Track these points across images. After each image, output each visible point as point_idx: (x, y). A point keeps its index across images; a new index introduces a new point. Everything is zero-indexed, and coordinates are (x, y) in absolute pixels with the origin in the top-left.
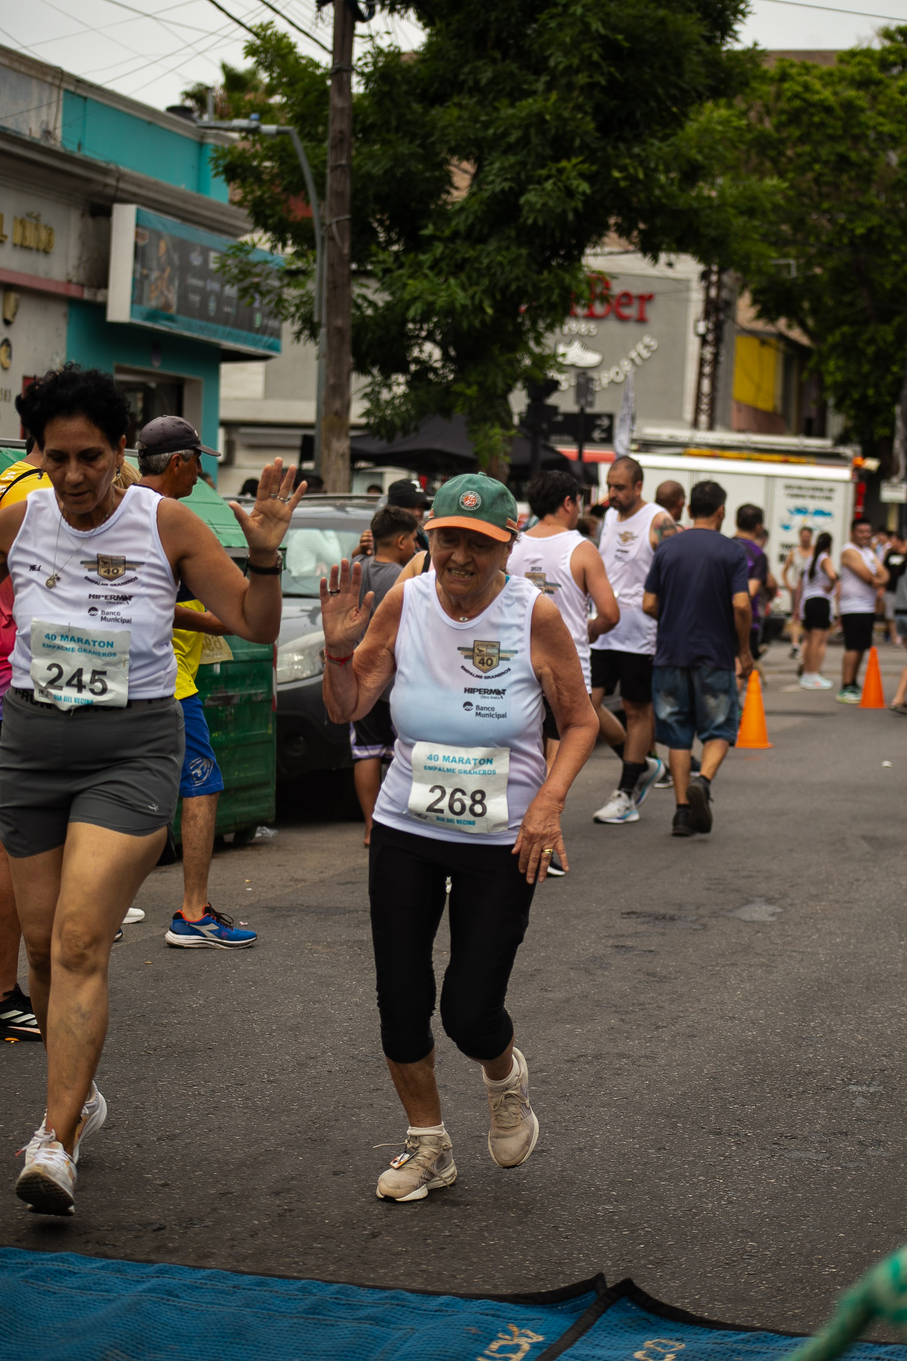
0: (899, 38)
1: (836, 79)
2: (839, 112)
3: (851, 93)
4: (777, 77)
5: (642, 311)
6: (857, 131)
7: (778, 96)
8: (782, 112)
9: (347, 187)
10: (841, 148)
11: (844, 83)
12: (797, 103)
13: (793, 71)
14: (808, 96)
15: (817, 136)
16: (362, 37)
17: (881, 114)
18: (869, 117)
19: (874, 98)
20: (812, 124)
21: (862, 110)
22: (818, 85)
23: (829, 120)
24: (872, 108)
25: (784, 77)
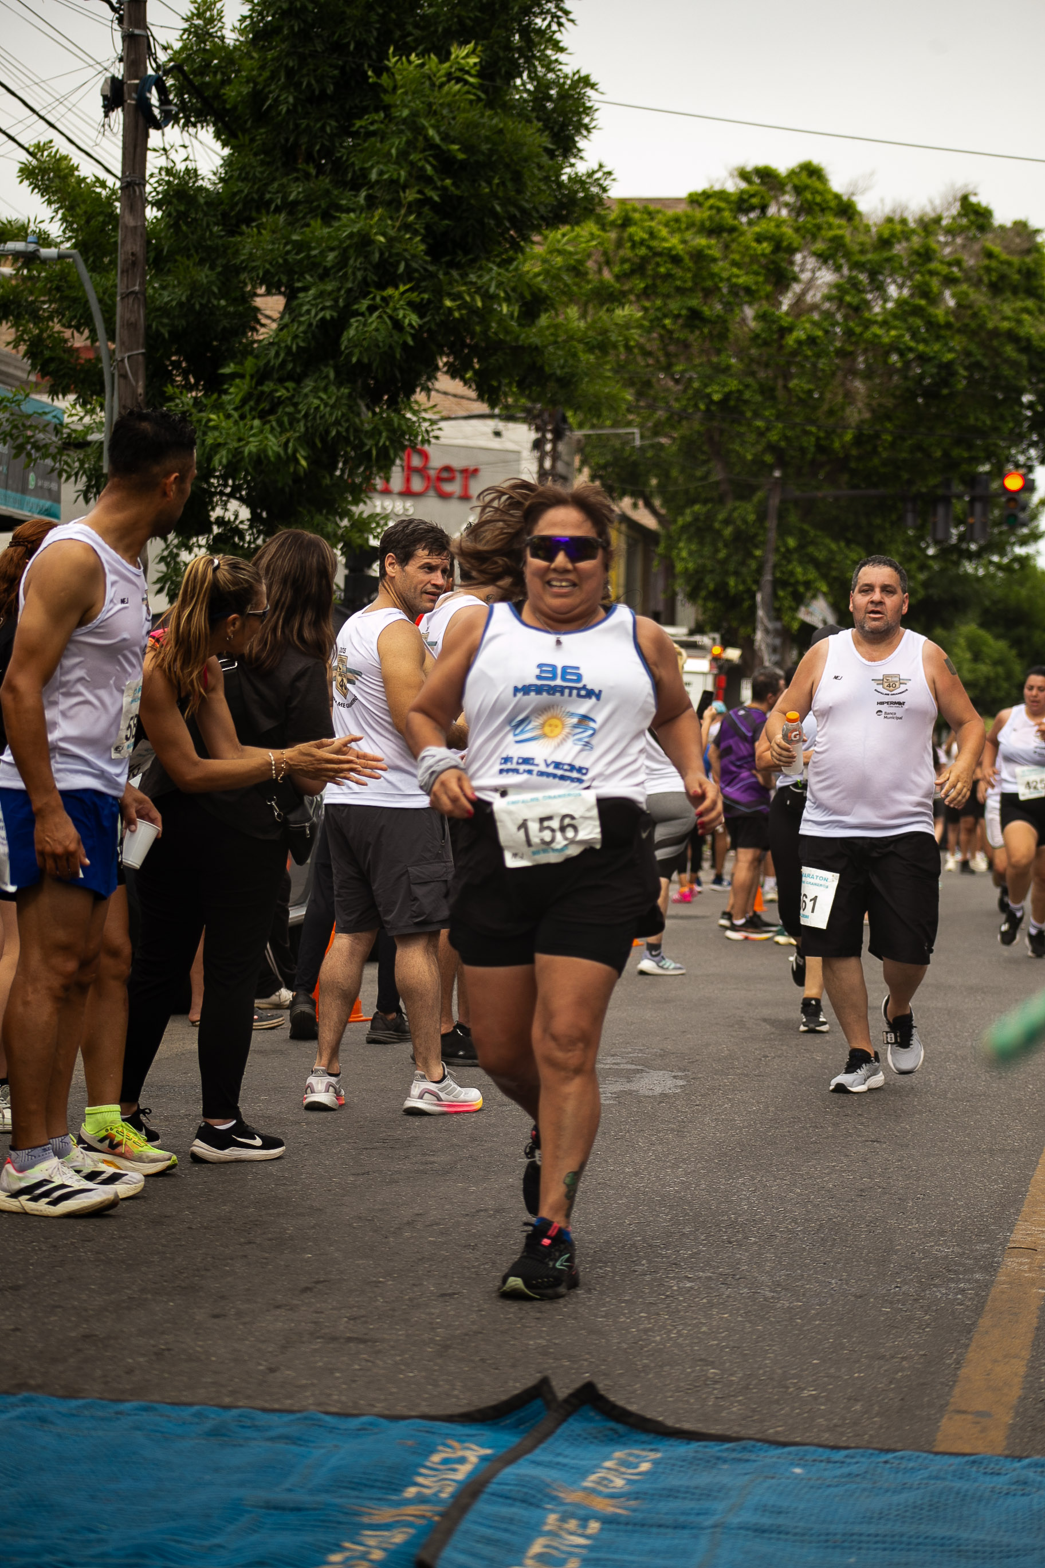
0: (757, 180)
1: (683, 226)
2: (687, 261)
3: (702, 241)
4: (619, 222)
5: (466, 487)
6: (709, 283)
7: (619, 244)
8: (624, 261)
9: (140, 316)
10: (694, 302)
11: (693, 230)
12: (643, 251)
13: (637, 216)
14: (654, 243)
15: (664, 288)
16: (155, 150)
17: (734, 264)
18: (721, 267)
19: (727, 247)
20: (657, 276)
21: (714, 260)
22: (664, 232)
23: (678, 272)
24: (725, 257)
25: (626, 222)
